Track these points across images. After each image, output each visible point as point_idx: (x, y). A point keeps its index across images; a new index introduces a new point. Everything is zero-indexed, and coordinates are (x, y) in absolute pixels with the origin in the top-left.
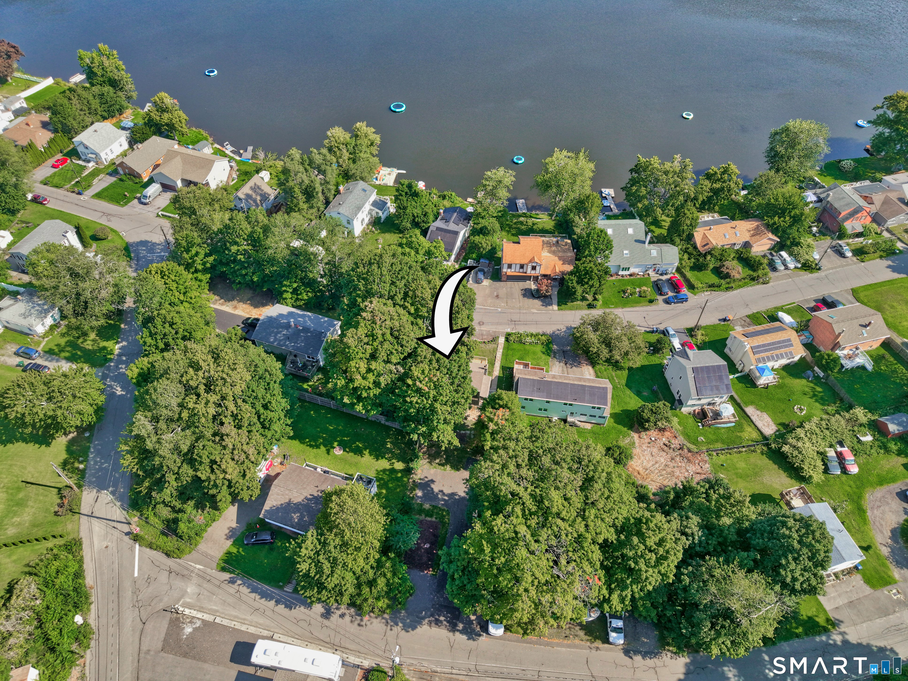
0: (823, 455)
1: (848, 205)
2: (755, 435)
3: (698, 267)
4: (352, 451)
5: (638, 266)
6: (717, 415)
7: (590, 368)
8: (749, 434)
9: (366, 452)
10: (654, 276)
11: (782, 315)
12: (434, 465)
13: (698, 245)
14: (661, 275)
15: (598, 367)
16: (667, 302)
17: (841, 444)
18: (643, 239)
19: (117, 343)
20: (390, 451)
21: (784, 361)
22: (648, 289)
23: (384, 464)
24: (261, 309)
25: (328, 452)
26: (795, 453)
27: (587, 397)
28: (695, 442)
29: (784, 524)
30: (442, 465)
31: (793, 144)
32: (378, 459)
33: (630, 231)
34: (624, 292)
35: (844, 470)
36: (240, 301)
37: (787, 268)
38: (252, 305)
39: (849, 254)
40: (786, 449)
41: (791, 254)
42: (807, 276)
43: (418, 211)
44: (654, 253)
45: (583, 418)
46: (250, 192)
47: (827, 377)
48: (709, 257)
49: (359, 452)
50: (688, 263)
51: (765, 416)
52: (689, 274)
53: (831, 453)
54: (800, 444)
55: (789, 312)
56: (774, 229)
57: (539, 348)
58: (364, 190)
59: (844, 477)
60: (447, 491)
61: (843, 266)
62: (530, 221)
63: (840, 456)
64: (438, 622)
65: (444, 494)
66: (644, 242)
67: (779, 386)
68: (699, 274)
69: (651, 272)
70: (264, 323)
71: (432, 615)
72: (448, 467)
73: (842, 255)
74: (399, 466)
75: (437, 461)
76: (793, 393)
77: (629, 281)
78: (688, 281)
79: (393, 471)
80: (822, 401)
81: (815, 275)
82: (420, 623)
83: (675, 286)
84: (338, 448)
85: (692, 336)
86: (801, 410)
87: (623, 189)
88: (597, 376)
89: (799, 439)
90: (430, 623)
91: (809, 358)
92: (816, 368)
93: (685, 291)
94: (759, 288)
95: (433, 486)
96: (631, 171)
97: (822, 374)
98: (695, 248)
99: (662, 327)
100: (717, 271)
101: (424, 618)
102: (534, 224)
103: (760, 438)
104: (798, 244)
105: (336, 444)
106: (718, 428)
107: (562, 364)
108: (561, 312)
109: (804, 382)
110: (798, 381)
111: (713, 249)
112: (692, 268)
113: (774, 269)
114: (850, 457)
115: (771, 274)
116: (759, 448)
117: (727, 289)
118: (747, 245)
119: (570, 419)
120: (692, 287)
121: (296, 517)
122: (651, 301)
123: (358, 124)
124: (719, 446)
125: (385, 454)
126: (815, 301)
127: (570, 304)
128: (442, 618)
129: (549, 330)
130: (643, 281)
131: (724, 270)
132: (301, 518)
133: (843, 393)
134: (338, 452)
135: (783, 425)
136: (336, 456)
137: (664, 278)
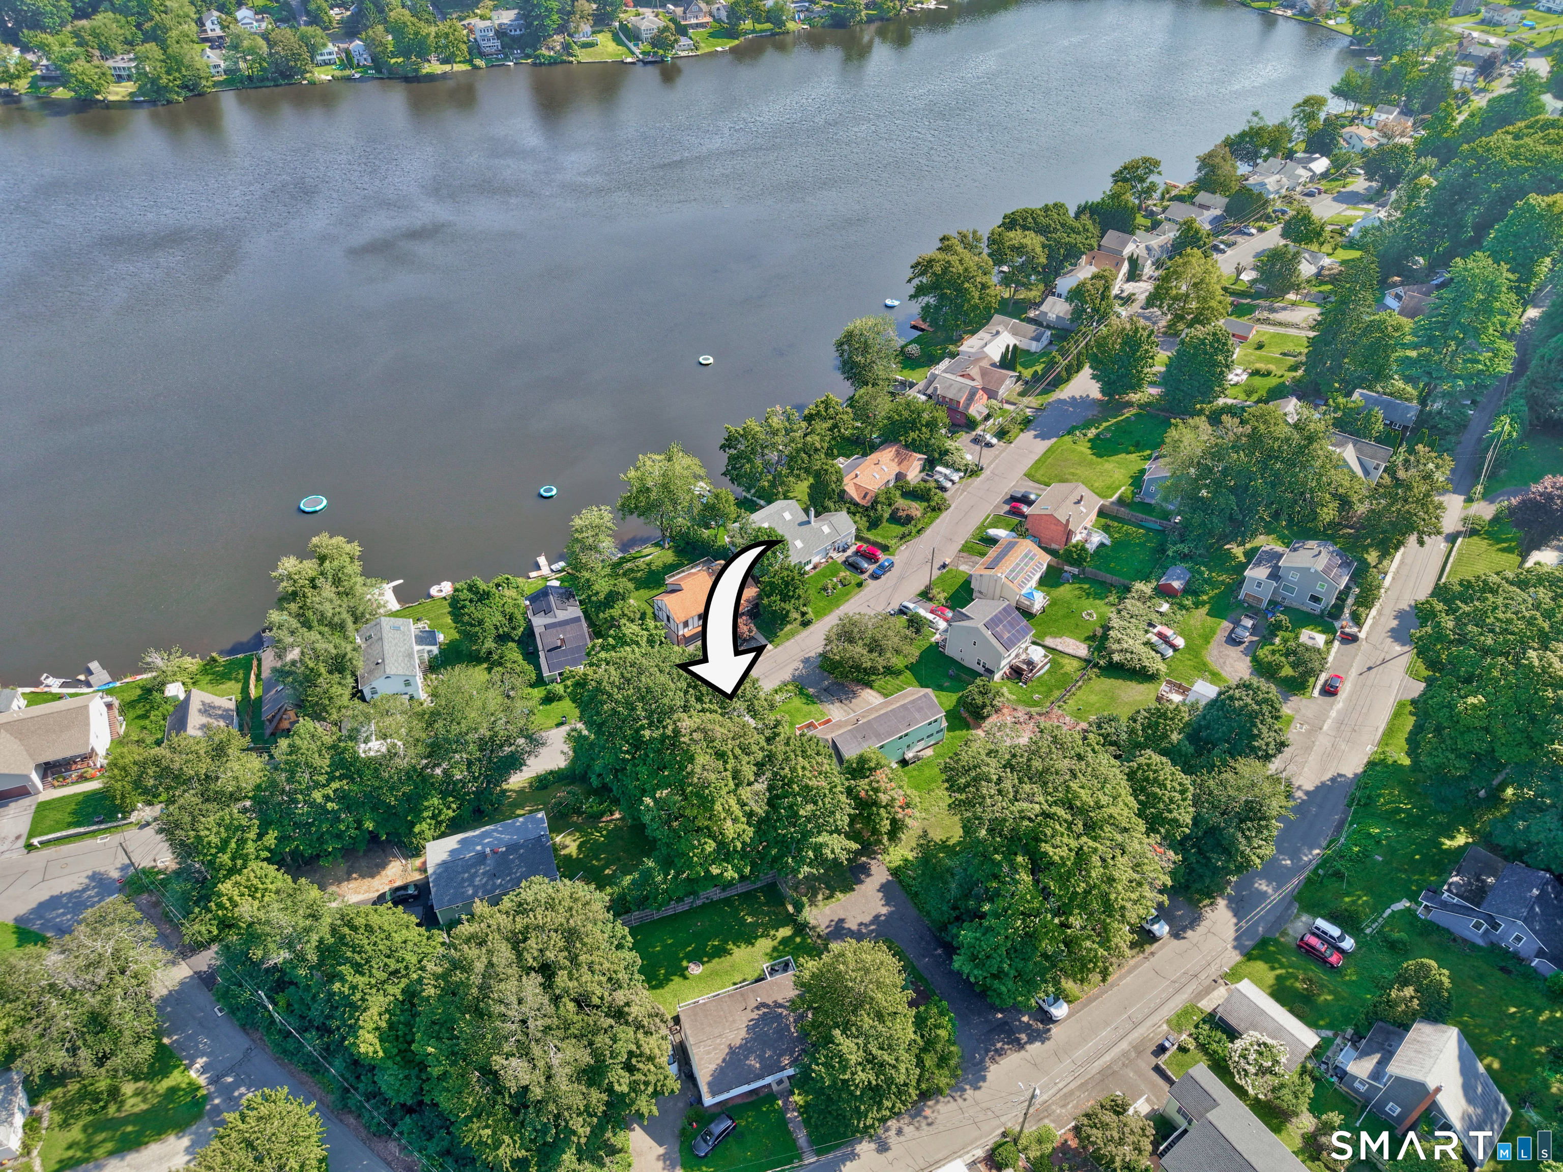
0: (1147, 643)
1: (960, 390)
2: (1076, 664)
3: (874, 524)
4: (711, 957)
5: (817, 554)
6: (1030, 663)
7: (869, 691)
8: (1071, 666)
9: (730, 946)
10: (839, 557)
11: (992, 532)
12: (821, 904)
13: (858, 500)
14: (844, 551)
15: (876, 685)
16: (875, 577)
17: (1151, 625)
18: (805, 518)
19: (188, 1067)
20: (755, 925)
21: (1037, 576)
22: (845, 574)
23: (764, 945)
24: (383, 873)
25: (686, 978)
26: (1128, 656)
27: (918, 716)
28: (1036, 704)
29: (1231, 698)
30: (831, 897)
31: (866, 348)
32: (753, 944)
33: (787, 516)
34: (825, 589)
35: (1175, 648)
36: (339, 882)
37: (953, 483)
38: (363, 876)
39: (994, 441)
40: (1116, 657)
41: (947, 466)
42: (977, 481)
43: (498, 618)
44: (826, 529)
45: (921, 745)
46: (204, 720)
47: (1083, 571)
48: (879, 507)
49: (722, 952)
50: (863, 523)
51: (1067, 640)
52: (870, 536)
53: (1155, 639)
54: (1125, 646)
55: (994, 525)
56: (914, 447)
57: (797, 702)
58: (397, 629)
59: (1178, 655)
60: (867, 919)
61: (996, 457)
62: (641, 563)
63: (1160, 635)
64: (1000, 1053)
65: (866, 925)
66: (809, 522)
67: (1053, 603)
68: (879, 531)
69: (835, 555)
70: (438, 876)
71: (987, 1051)
72: (838, 895)
73: (989, 445)
74: (785, 932)
75: (820, 897)
76: (1069, 603)
77: (818, 575)
78: (875, 544)
79: (785, 941)
80: (1101, 597)
81: (983, 476)
82: (985, 1069)
83: (871, 557)
84: (692, 966)
85: (931, 600)
86: (1090, 615)
87: (724, 474)
88: (886, 696)
89: (1119, 641)
90: (993, 1060)
91: (1054, 562)
92: (1066, 568)
93: (882, 557)
94: (945, 516)
95: (846, 926)
96: (723, 447)
97: (1076, 571)
98: (856, 504)
99: (895, 606)
100: (895, 519)
101: (982, 1061)
102: (649, 564)
103: (1083, 664)
104: (947, 452)
105: (685, 963)
106: (1040, 678)
107: (837, 704)
108: (780, 648)
109: (1067, 586)
110: (1062, 589)
111: (877, 497)
112: (869, 529)
113: (943, 489)
114: (1169, 632)
115: (947, 495)
116: (1092, 673)
117: (919, 532)
118: (900, 477)
119: (909, 755)
120: (885, 548)
121: (754, 1062)
122: (860, 585)
123: (315, 540)
124: (1057, 694)
125: (755, 932)
126: (1006, 502)
127: (781, 634)
128: (999, 1045)
129: (787, 675)
130: (832, 568)
131: (901, 513)
132: (761, 1059)
133: (1109, 578)
134: (695, 970)
135: (1088, 638)
136: (700, 977)
137: (849, 552)
